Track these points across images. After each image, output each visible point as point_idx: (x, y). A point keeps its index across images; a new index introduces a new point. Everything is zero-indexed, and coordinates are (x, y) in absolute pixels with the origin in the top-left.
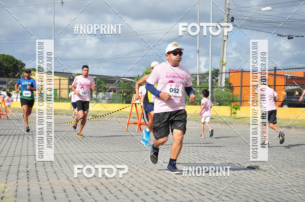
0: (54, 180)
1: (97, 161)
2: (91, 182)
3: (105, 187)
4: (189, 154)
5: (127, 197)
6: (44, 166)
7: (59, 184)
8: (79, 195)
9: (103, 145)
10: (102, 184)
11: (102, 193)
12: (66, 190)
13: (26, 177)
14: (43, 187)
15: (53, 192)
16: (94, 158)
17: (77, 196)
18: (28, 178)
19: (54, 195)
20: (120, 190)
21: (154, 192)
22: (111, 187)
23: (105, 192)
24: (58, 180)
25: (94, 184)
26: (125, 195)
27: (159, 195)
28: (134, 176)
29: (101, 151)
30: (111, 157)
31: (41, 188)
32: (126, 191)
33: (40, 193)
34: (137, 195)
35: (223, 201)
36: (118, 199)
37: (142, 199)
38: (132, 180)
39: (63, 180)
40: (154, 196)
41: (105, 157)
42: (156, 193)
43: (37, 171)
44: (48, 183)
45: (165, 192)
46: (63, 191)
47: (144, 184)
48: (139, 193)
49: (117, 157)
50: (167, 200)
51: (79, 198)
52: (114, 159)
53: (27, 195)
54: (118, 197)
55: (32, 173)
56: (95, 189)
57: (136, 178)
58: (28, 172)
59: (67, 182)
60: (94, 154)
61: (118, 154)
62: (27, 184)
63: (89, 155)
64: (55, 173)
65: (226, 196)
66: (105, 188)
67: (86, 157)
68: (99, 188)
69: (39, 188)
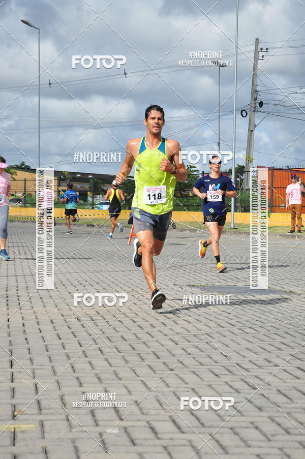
0: (39, 308)
1: (92, 283)
2: (84, 311)
3: (102, 316)
4: (206, 274)
5: (129, 329)
6: (27, 290)
7: (45, 312)
8: (69, 327)
9: (100, 263)
10: (99, 314)
11: (98, 324)
12: (54, 321)
13: (6, 304)
14: (26, 317)
15: (38, 323)
16: (88, 279)
17: (68, 328)
18: (7, 305)
19: (39, 327)
20: (120, 321)
21: (162, 322)
22: (109, 318)
23: (102, 323)
24: (45, 307)
25: (88, 313)
26: (126, 327)
27: (169, 327)
28: (138, 302)
29: (98, 270)
30: (109, 278)
31: (23, 319)
32: (127, 322)
33: (22, 325)
34: (141, 328)
35: (247, 333)
36: (117, 332)
37: (147, 333)
38: (135, 309)
39: (51, 308)
40: (163, 328)
41: (102, 278)
42: (164, 324)
43: (18, 296)
44: (31, 311)
45: (176, 323)
46: (50, 322)
47: (149, 313)
48: (143, 324)
49: (117, 278)
50: (178, 333)
51: (69, 331)
52: (113, 280)
53: (6, 327)
54: (118, 330)
55: (13, 299)
56: (89, 319)
57: (139, 306)
58: (7, 297)
59: (55, 310)
60: (89, 274)
61: (118, 273)
62: (6, 313)
63: (83, 274)
64: (41, 298)
65: (250, 328)
66: (102, 318)
67: (79, 279)
68: (94, 318)
69: (21, 319)
